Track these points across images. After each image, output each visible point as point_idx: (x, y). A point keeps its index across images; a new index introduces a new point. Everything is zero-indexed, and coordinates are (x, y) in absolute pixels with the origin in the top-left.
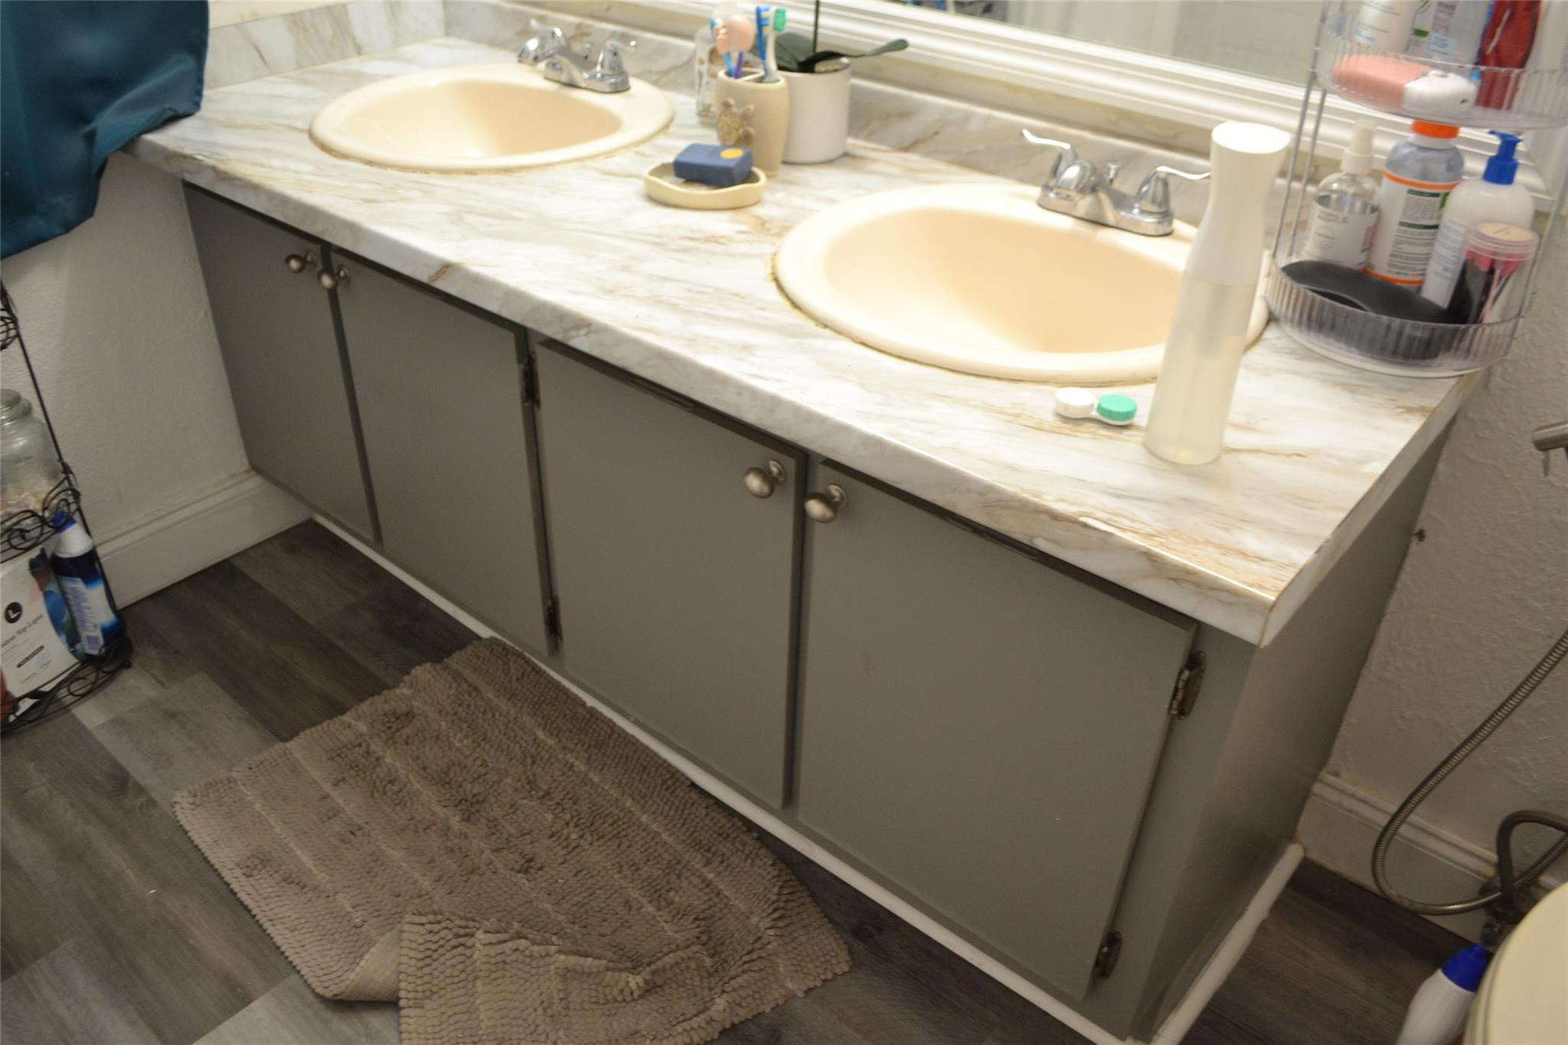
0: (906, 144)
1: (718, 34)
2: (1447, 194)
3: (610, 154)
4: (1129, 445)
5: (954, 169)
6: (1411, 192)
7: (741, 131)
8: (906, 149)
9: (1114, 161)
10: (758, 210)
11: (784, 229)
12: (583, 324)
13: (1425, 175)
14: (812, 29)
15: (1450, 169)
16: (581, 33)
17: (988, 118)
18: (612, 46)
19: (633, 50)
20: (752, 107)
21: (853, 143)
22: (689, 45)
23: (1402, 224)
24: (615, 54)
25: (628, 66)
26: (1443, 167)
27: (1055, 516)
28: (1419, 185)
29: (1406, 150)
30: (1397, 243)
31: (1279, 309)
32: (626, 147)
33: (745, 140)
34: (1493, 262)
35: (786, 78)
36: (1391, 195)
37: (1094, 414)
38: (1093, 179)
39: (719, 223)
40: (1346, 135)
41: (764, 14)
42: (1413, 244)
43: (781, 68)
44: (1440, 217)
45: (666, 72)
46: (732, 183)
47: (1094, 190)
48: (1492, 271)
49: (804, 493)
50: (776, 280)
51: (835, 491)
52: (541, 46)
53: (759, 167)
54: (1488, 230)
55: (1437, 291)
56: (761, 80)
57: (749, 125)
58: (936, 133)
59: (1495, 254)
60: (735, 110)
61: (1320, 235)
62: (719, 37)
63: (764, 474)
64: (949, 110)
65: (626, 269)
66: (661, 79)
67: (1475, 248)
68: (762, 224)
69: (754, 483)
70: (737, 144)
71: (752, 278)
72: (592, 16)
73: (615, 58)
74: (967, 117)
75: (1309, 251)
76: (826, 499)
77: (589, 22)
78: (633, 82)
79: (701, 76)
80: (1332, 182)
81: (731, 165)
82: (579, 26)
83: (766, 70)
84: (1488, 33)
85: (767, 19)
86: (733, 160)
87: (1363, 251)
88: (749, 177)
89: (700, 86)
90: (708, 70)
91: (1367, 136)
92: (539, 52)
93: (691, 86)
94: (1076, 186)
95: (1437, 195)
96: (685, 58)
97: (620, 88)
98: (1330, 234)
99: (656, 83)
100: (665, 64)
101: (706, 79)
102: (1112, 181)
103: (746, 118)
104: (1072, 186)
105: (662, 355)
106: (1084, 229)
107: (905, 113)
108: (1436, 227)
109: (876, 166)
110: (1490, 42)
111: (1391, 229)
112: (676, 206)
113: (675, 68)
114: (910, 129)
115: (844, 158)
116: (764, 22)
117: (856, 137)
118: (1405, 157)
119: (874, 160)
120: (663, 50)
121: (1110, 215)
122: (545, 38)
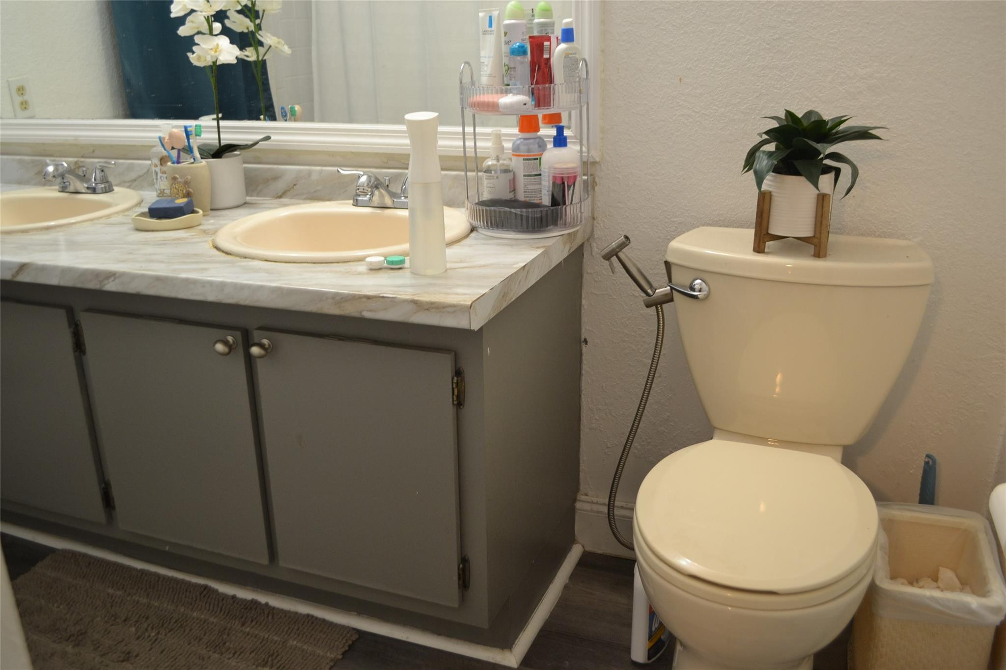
0: (280, 194)
1: (164, 140)
2: (540, 158)
3: (108, 216)
4: (406, 273)
5: (308, 201)
6: (524, 159)
7: (185, 191)
8: (280, 197)
9: (387, 176)
10: (201, 227)
11: (215, 232)
12: (111, 275)
13: (529, 151)
14: (218, 141)
15: (540, 146)
16: (78, 166)
17: (321, 172)
18: (100, 166)
19: (113, 166)
20: (189, 177)
21: (248, 199)
22: (149, 162)
23: (524, 176)
24: (102, 171)
25: (110, 179)
26: (536, 146)
27: (369, 298)
28: (527, 156)
29: (519, 142)
30: (525, 186)
31: (476, 223)
32: (117, 213)
33: (188, 195)
34: (562, 178)
35: (206, 161)
36: (517, 164)
37: (385, 265)
38: (375, 183)
39: (182, 234)
41: (189, 129)
42: (532, 184)
43: (202, 158)
44: (540, 170)
45: (135, 180)
46: (184, 214)
47: (377, 187)
48: (563, 183)
49: (248, 343)
50: (217, 248)
51: (265, 342)
52: (56, 169)
53: (198, 208)
54: (558, 166)
55: (546, 201)
56: (193, 163)
57: (189, 188)
58: (295, 185)
59: (562, 174)
60: (179, 180)
61: (489, 187)
62: (166, 141)
63: (226, 343)
64: (300, 171)
65: (131, 253)
66: (133, 184)
67: (555, 174)
68: (205, 232)
69: (220, 347)
70: (184, 197)
71: (203, 249)
72: (82, 157)
73: (103, 173)
74: (310, 173)
75: (486, 196)
76: (261, 346)
77: (83, 160)
78: (115, 188)
79: (156, 173)
80: (490, 162)
81: (182, 205)
82: (76, 163)
83: (194, 159)
84: (532, 77)
85: (191, 131)
86: (182, 203)
87: (510, 192)
88: (193, 212)
89: (157, 179)
90: (161, 169)
91: (499, 137)
92: (56, 174)
93: (152, 184)
94: (367, 186)
95: (537, 159)
96: (145, 170)
97: (108, 190)
98: (493, 186)
99: (129, 187)
100: (133, 175)
101: (159, 175)
102: (388, 186)
103: (186, 183)
104: (365, 185)
105: (159, 279)
106: (379, 211)
107: (276, 178)
108: (540, 175)
109: (264, 206)
110: (534, 80)
111: (521, 181)
112: (153, 231)
113: (140, 177)
114: (281, 185)
115: (245, 204)
116: (190, 133)
117: (251, 196)
118: (519, 145)
119: (264, 204)
120: (130, 168)
121: (388, 201)
122: (57, 166)
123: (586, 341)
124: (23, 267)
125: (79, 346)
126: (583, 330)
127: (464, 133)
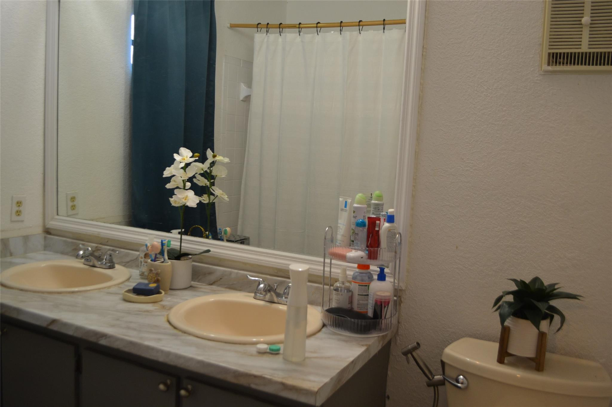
0: (211, 283)
2: (369, 286)
3: (109, 287)
4: (280, 358)
5: (227, 290)
6: (359, 285)
7: (156, 278)
8: (211, 284)
9: (276, 283)
10: (162, 303)
11: (170, 308)
12: (104, 336)
13: (362, 280)
14: (179, 247)
15: (369, 278)
16: (97, 249)
17: (237, 273)
18: (110, 253)
19: (117, 254)
20: (159, 271)
21: (193, 283)
22: (138, 253)
23: (358, 295)
24: (111, 256)
25: (114, 260)
26: (367, 278)
28: (361, 283)
29: (357, 274)
30: (358, 301)
31: (326, 322)
32: (115, 285)
33: (157, 281)
34: (381, 302)
35: (171, 262)
36: (355, 287)
37: (268, 351)
38: (269, 288)
39: (149, 307)
40: (339, 271)
41: (164, 242)
42: (363, 300)
43: (169, 259)
44: (368, 292)
45: (128, 262)
46: (153, 294)
47: (269, 291)
48: (382, 305)
49: (179, 388)
50: (169, 322)
51: (190, 387)
52: (84, 253)
53: (161, 289)
54: (379, 293)
55: (370, 314)
56: (163, 262)
57: (159, 277)
58: (221, 279)
59: (381, 299)
60: (154, 272)
61: (336, 300)
62: (149, 249)
63: (165, 384)
64: (225, 271)
65: (118, 320)
66: (126, 265)
67: (377, 298)
68: (164, 307)
69: (162, 387)
70: (155, 282)
71: (161, 321)
72: (101, 244)
73: (111, 257)
74: (231, 273)
75: (334, 305)
76: (186, 389)
77: (101, 246)
78: (116, 266)
79: (141, 262)
80: (338, 284)
81: (153, 288)
82: (97, 247)
83: (164, 259)
84: (368, 240)
85: (165, 243)
86: (154, 287)
87: (349, 304)
88: (159, 293)
89: (141, 265)
90: (144, 260)
91: (345, 270)
92: (84, 255)
93: (137, 266)
94: (263, 290)
95: (367, 286)
96: (135, 257)
97: (112, 267)
98: (338, 299)
99: (124, 266)
100: (128, 259)
101: (143, 263)
102: (276, 289)
103: (157, 274)
104: (262, 290)
105: (132, 343)
106: (268, 304)
107: (210, 273)
108: (368, 295)
109: (201, 290)
110: (368, 242)
111: (356, 298)
112: (133, 302)
113: (131, 261)
114: (212, 278)
115: (190, 288)
116: (164, 244)
117: (194, 281)
118: (357, 276)
119: (200, 288)
120: (127, 255)
121: (276, 299)
122: (85, 250)
123: (388, 397)
124: (54, 321)
125: (78, 369)
126: (387, 390)
127: (324, 262)
